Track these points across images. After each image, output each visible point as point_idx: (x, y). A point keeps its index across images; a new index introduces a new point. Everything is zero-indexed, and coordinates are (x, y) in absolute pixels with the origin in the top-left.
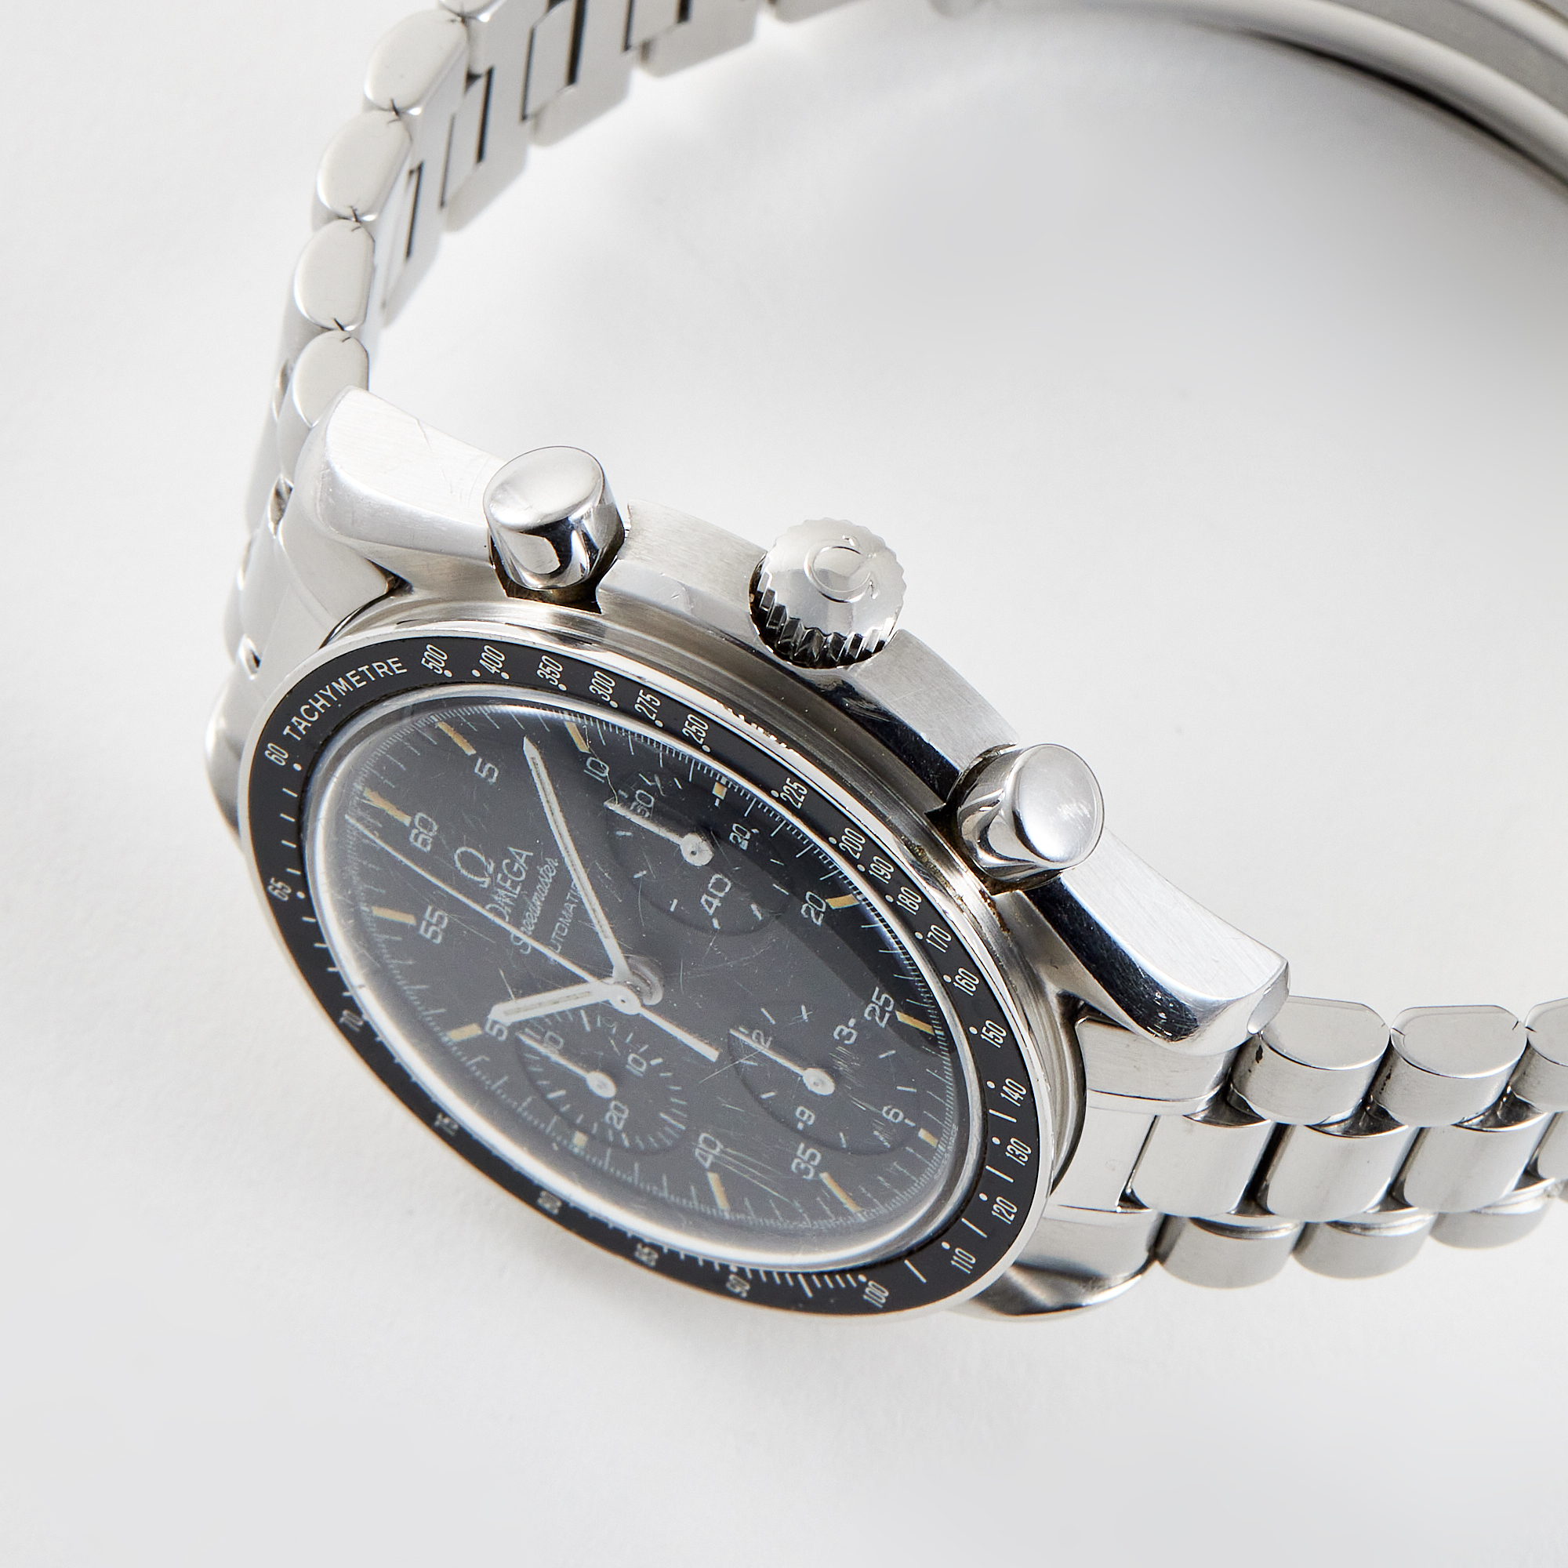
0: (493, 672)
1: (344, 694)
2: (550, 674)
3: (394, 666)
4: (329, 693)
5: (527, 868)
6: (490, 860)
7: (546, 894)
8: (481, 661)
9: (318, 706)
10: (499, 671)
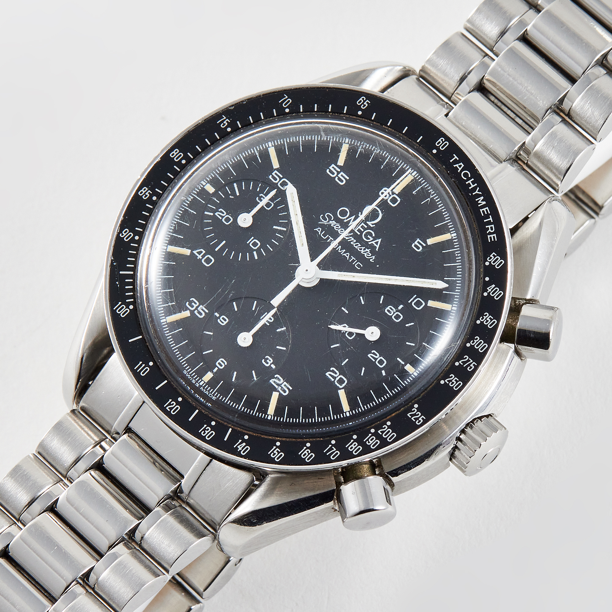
0: (488, 288)
1: (476, 200)
2: (486, 319)
3: (492, 237)
4: (477, 192)
5: (370, 243)
6: (374, 226)
7: (354, 246)
8: (494, 286)
9: (470, 182)
10: (488, 292)
